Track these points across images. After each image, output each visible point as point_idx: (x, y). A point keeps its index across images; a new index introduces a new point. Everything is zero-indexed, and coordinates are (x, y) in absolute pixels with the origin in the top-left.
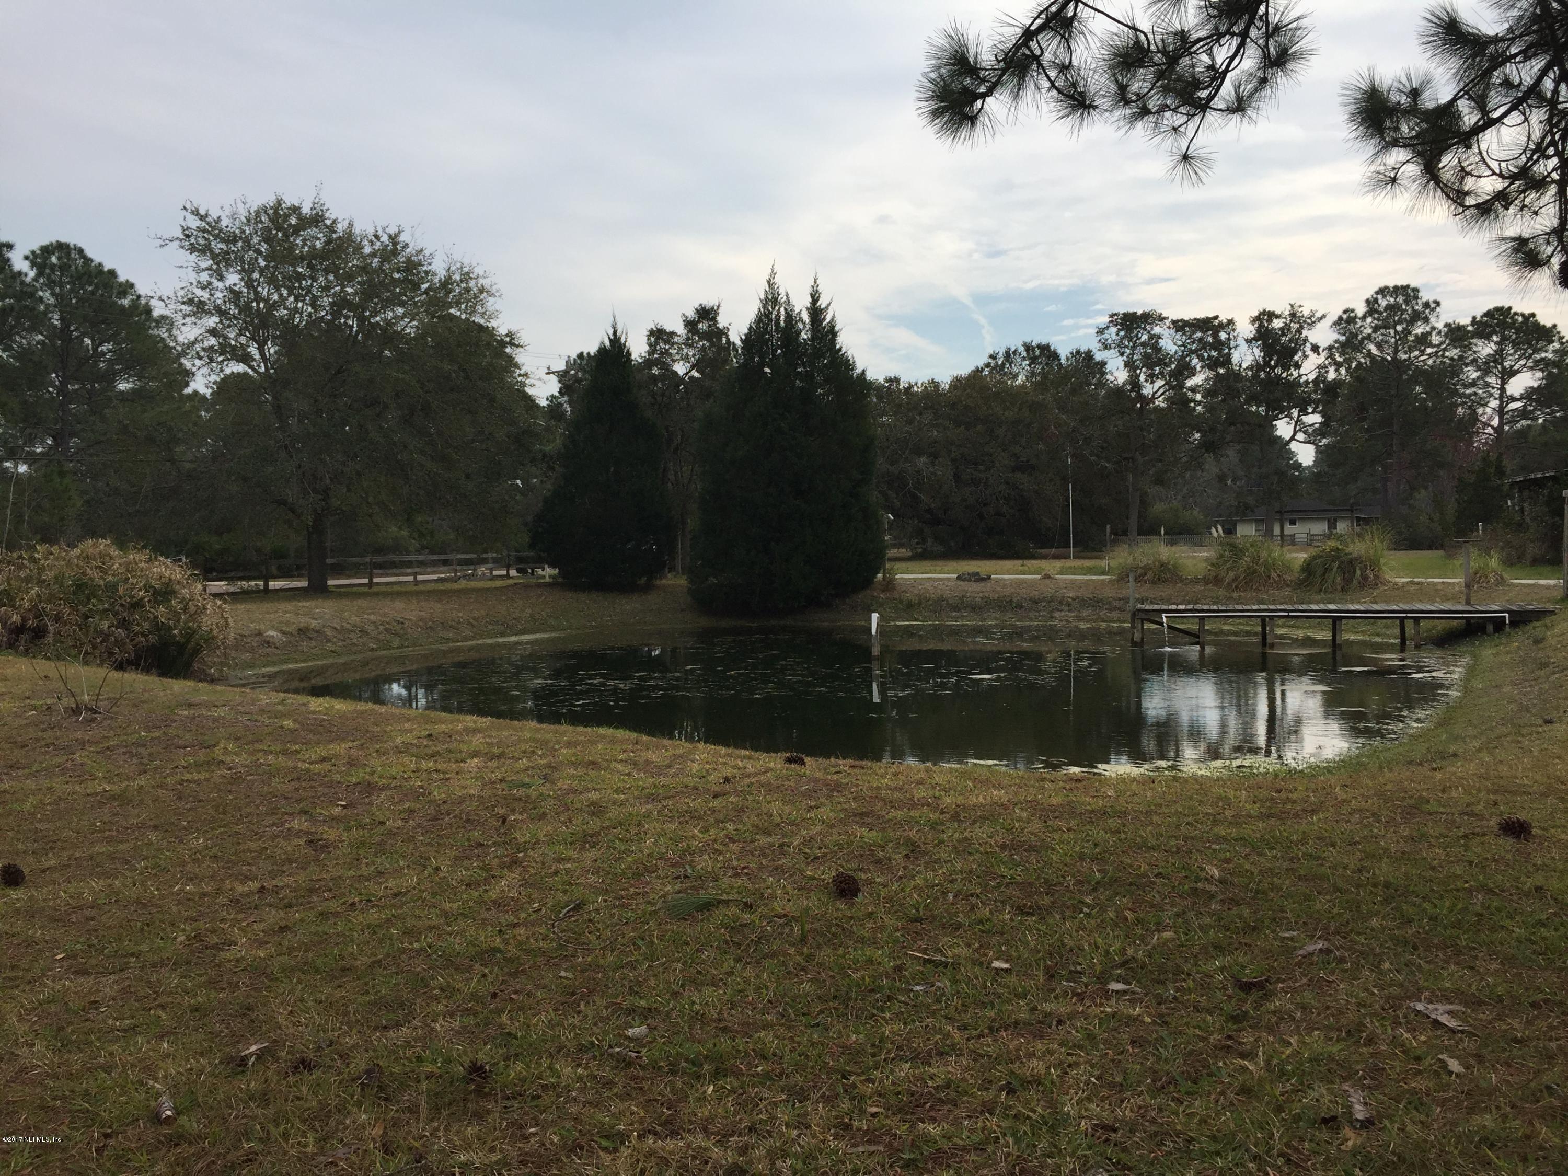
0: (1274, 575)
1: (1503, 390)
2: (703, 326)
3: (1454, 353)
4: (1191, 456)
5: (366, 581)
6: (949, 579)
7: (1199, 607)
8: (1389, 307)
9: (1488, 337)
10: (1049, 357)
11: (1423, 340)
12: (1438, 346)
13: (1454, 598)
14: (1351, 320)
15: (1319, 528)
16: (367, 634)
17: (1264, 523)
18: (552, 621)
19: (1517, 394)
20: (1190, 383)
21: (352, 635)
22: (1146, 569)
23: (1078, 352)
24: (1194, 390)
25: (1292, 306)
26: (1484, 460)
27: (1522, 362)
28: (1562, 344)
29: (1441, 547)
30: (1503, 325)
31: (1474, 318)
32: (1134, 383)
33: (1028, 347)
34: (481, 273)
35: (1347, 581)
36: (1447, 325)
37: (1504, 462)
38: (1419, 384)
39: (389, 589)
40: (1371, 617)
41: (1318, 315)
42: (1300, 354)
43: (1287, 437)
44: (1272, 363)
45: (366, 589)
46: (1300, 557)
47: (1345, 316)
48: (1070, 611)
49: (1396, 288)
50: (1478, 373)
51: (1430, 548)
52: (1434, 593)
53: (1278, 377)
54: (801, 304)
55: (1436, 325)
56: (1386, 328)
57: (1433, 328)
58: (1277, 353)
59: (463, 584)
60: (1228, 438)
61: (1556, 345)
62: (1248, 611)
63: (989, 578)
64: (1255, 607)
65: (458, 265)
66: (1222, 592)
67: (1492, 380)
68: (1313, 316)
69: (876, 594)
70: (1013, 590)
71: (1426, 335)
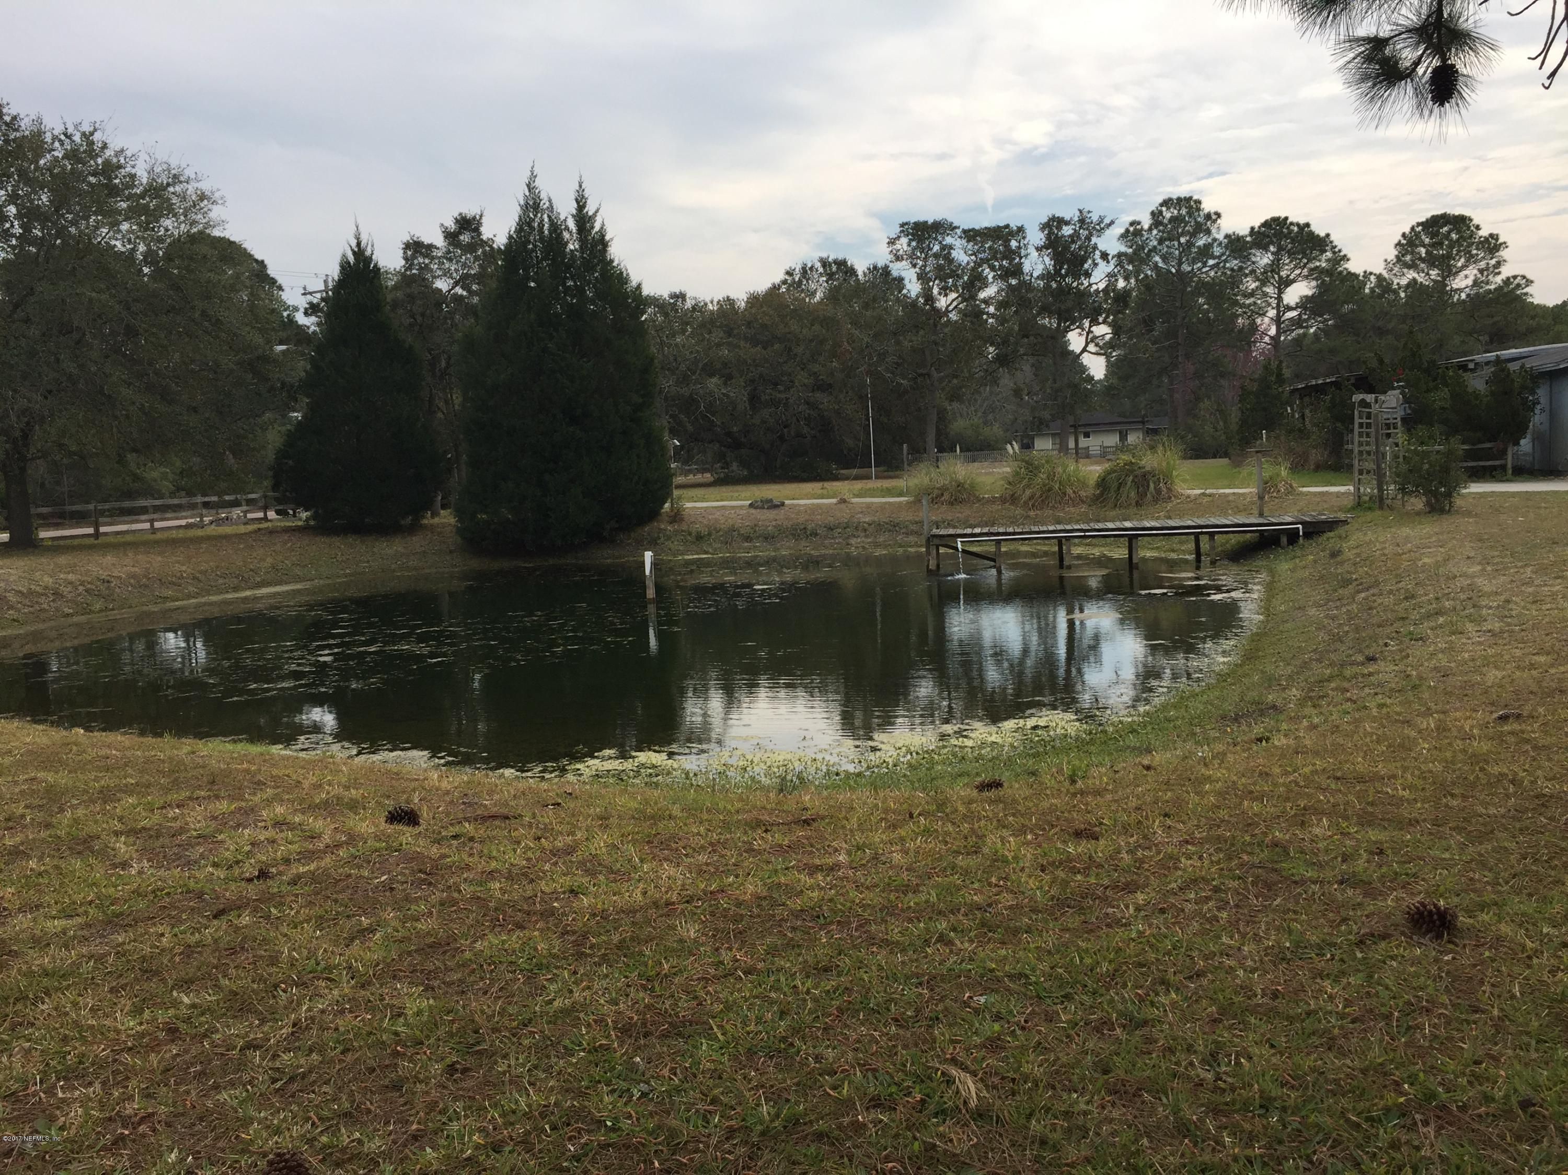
0: (1069, 491)
1: (1279, 299)
2: (465, 238)
3: (1234, 263)
4: (987, 371)
5: (91, 531)
6: (741, 507)
7: (995, 529)
8: (1173, 219)
9: (1265, 248)
10: (846, 273)
11: (1206, 252)
12: (1219, 257)
13: (1245, 510)
14: (1138, 233)
15: (1112, 440)
16: (62, 596)
17: (1060, 438)
18: (298, 571)
19: (1293, 304)
20: (982, 295)
21: (42, 600)
22: (943, 489)
23: (875, 268)
24: (986, 301)
25: (1081, 211)
26: (1266, 368)
27: (1297, 272)
28: (1334, 253)
29: (1226, 455)
30: (1279, 235)
31: (1252, 228)
32: (929, 298)
33: (825, 263)
34: (193, 176)
35: (1142, 495)
36: (1227, 236)
37: (1284, 371)
38: (1202, 295)
39: (120, 539)
40: (1168, 533)
41: (1107, 221)
42: (1090, 261)
43: (1078, 351)
44: (1063, 271)
45: (87, 541)
46: (1094, 471)
47: (1131, 229)
48: (866, 536)
49: (1179, 200)
50: (1257, 284)
51: (1214, 457)
52: (1224, 505)
53: (1069, 286)
54: (566, 210)
55: (1217, 236)
56: (1171, 240)
57: (1215, 240)
58: (1068, 262)
59: (213, 530)
60: (1022, 351)
61: (1329, 254)
62: (1043, 532)
63: (783, 504)
64: (1051, 528)
65: (165, 167)
66: (1019, 511)
67: (1270, 290)
68: (1102, 222)
69: (663, 526)
70: (807, 517)
71: (1208, 246)
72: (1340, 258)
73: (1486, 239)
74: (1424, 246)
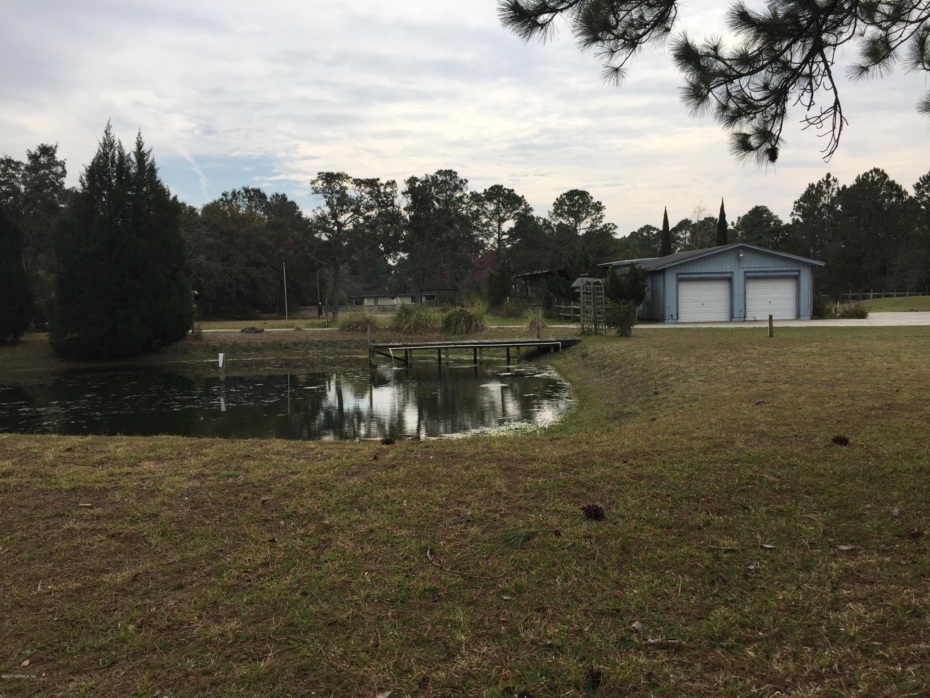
0: (429, 325)
1: (500, 228)
2: (43, 160)
3: (475, 208)
6: (236, 332)
8: (443, 182)
9: (492, 201)
10: (260, 197)
11: (460, 200)
12: (468, 204)
19: (506, 231)
22: (358, 323)
23: (277, 195)
27: (508, 215)
28: (526, 206)
30: (499, 195)
31: (485, 190)
32: (334, 216)
33: (247, 191)
35: (469, 328)
36: (471, 193)
48: (317, 349)
49: (446, 171)
50: (487, 219)
52: (513, 333)
55: (466, 192)
56: (441, 193)
57: (465, 194)
61: (523, 207)
63: (263, 330)
66: (402, 336)
67: (494, 223)
69: (189, 342)
70: (280, 338)
71: (461, 198)
72: (528, 209)
73: (596, 204)
74: (567, 205)
